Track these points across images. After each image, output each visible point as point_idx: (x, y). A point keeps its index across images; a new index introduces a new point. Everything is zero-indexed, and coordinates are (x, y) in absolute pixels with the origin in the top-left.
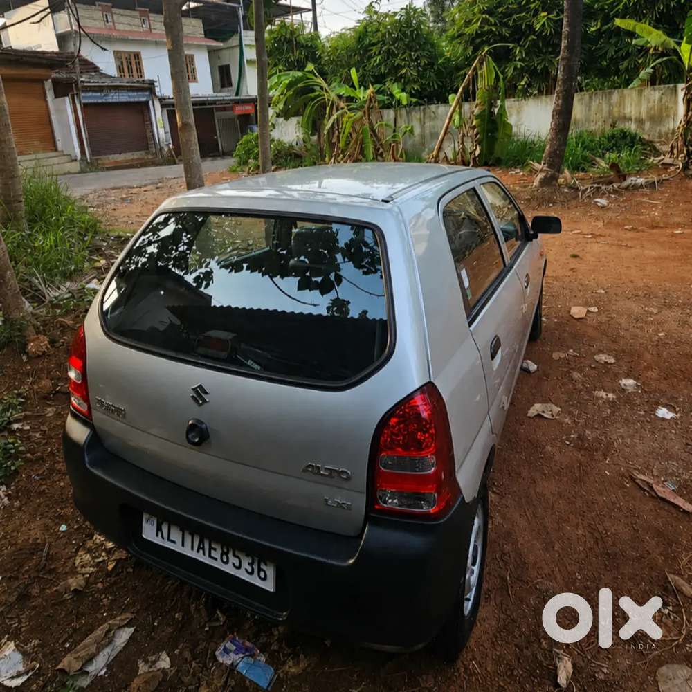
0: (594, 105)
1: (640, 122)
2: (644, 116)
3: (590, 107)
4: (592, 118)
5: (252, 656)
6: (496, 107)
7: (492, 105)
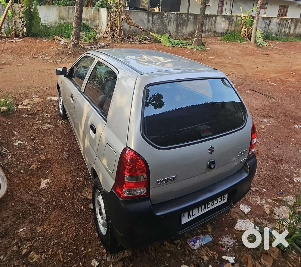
0: (71, 11)
1: (87, 20)
2: (88, 18)
3: (69, 12)
4: (69, 17)
5: (200, 238)
6: (32, 9)
7: (30, 8)
